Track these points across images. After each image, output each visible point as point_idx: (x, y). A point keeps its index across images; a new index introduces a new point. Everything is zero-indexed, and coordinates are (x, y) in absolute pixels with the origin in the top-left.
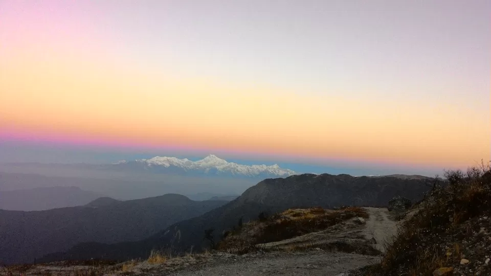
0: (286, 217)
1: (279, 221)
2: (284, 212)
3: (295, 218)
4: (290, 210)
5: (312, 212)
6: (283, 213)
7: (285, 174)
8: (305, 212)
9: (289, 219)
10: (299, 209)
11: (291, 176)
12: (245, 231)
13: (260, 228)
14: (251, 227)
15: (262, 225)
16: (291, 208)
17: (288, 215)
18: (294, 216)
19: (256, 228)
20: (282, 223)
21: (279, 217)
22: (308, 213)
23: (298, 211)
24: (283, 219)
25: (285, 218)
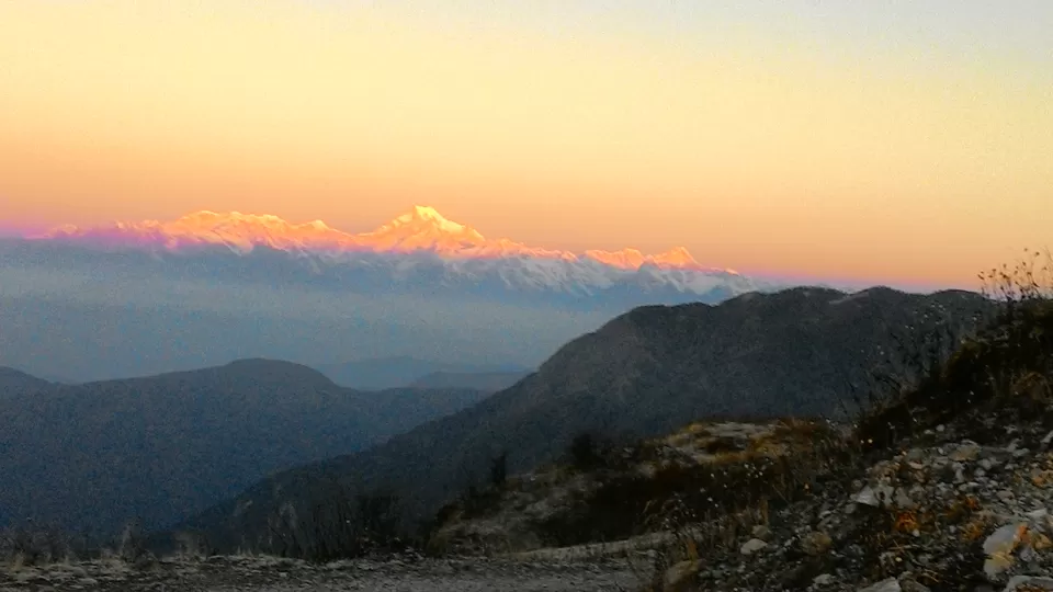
0: (679, 455)
1: (648, 470)
2: (674, 433)
3: (711, 458)
4: (695, 427)
5: (779, 437)
6: (671, 440)
7: (717, 288)
8: (756, 436)
9: (688, 458)
10: (729, 426)
11: (742, 296)
12: (516, 503)
13: (576, 495)
14: (540, 490)
15: (580, 482)
16: (700, 421)
17: (686, 445)
18: (711, 449)
19: (559, 494)
20: (659, 474)
21: (649, 454)
22: (764, 438)
23: (727, 429)
24: (665, 462)
25: (674, 456)
